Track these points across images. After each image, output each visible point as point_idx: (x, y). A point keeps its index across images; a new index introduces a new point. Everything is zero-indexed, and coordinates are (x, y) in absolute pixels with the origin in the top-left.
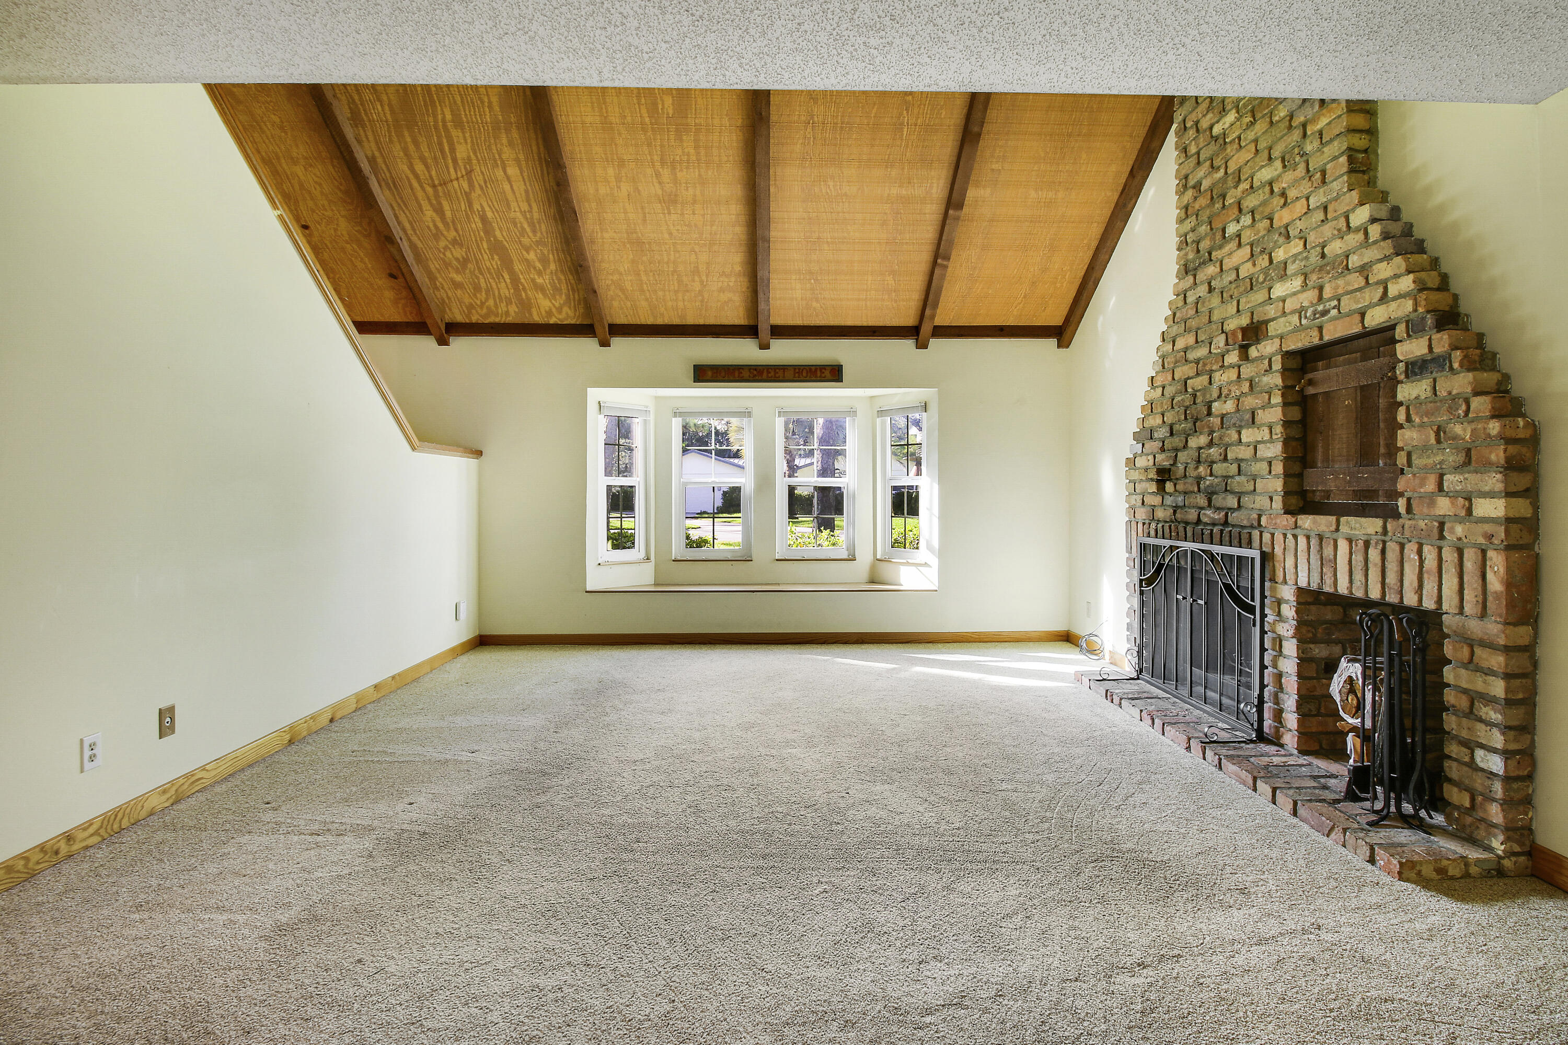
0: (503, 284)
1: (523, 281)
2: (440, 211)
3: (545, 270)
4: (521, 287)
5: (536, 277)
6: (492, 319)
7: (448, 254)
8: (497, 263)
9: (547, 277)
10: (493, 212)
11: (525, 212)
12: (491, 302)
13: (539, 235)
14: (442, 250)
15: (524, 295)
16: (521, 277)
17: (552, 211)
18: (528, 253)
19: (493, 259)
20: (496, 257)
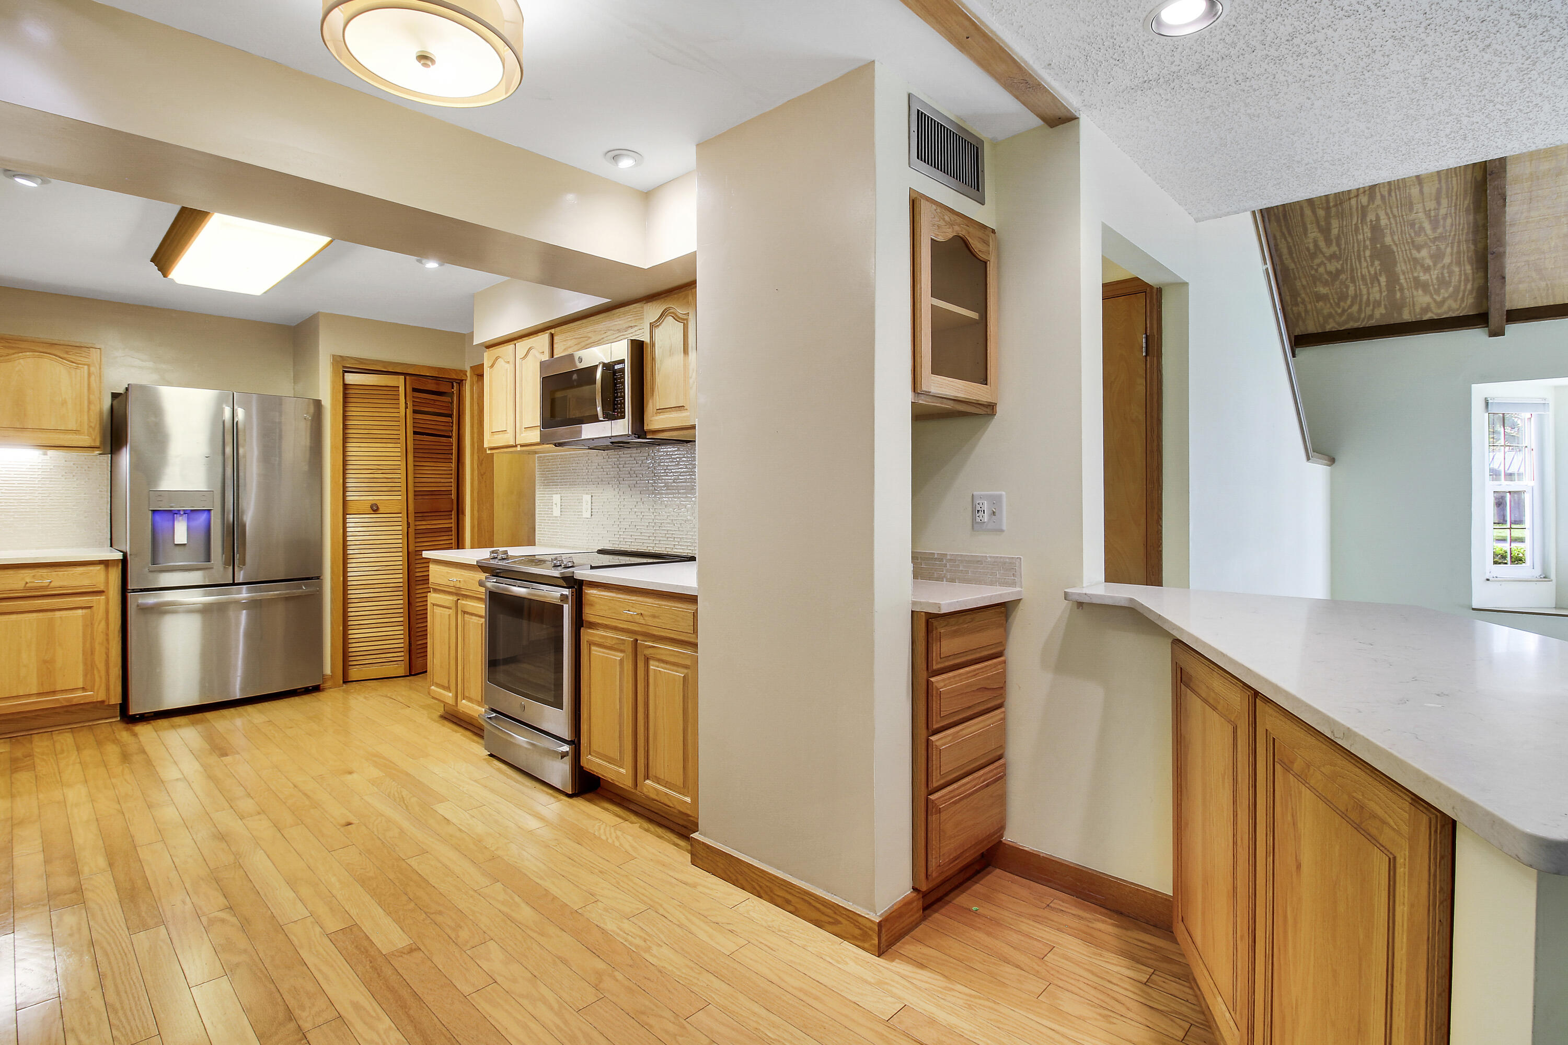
0: (1376, 289)
1: (1402, 281)
2: (1325, 231)
3: (1435, 265)
4: (1397, 287)
5: (1421, 274)
6: (1352, 325)
7: (1321, 270)
8: (1375, 269)
9: (1436, 272)
10: (1389, 219)
11: (1430, 210)
12: (1355, 308)
13: (1440, 230)
14: (1315, 267)
15: (1398, 295)
16: (1402, 277)
17: (1466, 202)
18: (1419, 251)
19: (1372, 265)
20: (1377, 263)
